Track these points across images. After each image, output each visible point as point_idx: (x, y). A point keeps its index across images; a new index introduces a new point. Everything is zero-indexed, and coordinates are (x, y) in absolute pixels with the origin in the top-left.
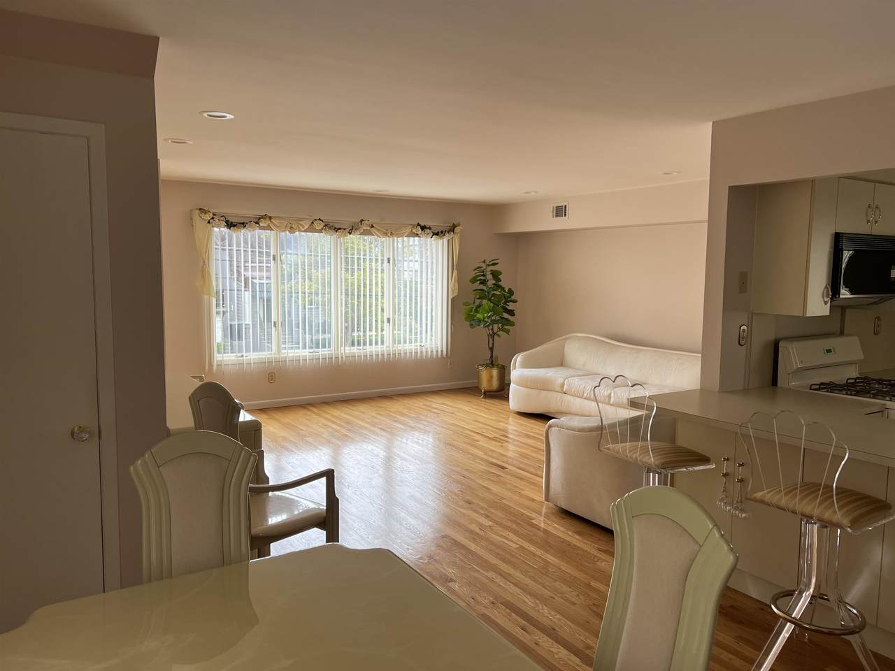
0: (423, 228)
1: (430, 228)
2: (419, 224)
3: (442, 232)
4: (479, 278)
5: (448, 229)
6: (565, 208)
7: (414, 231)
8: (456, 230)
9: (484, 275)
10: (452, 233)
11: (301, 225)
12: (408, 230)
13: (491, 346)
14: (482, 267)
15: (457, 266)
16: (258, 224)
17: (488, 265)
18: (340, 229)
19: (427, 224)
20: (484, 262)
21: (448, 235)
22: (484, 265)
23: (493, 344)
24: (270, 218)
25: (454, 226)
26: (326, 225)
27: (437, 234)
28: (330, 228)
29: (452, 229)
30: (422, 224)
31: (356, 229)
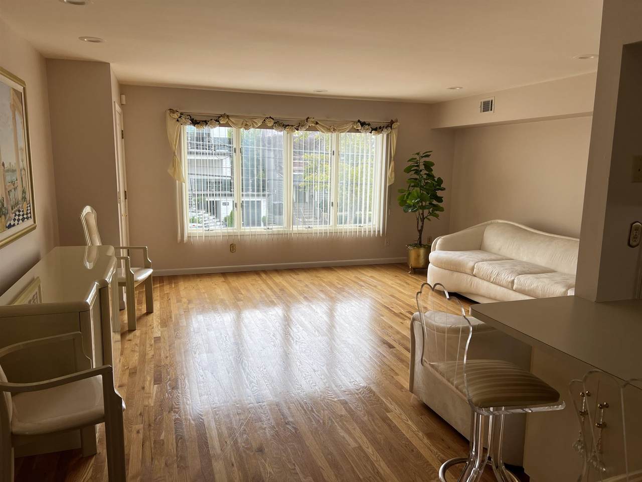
0: (363, 124)
1: (369, 125)
2: (359, 121)
3: (380, 128)
4: (413, 169)
5: (385, 125)
6: (492, 103)
7: (355, 127)
8: (394, 126)
9: (418, 166)
10: (389, 129)
11: (255, 123)
12: (350, 126)
13: (420, 228)
14: (416, 159)
15: (394, 158)
16: (219, 122)
17: (422, 157)
18: (288, 125)
19: (367, 120)
20: (418, 154)
21: (385, 130)
22: (418, 157)
23: (422, 227)
24: (228, 116)
25: (392, 122)
26: (276, 123)
27: (375, 129)
28: (279, 125)
29: (390, 125)
30: (362, 121)
31: (303, 126)
